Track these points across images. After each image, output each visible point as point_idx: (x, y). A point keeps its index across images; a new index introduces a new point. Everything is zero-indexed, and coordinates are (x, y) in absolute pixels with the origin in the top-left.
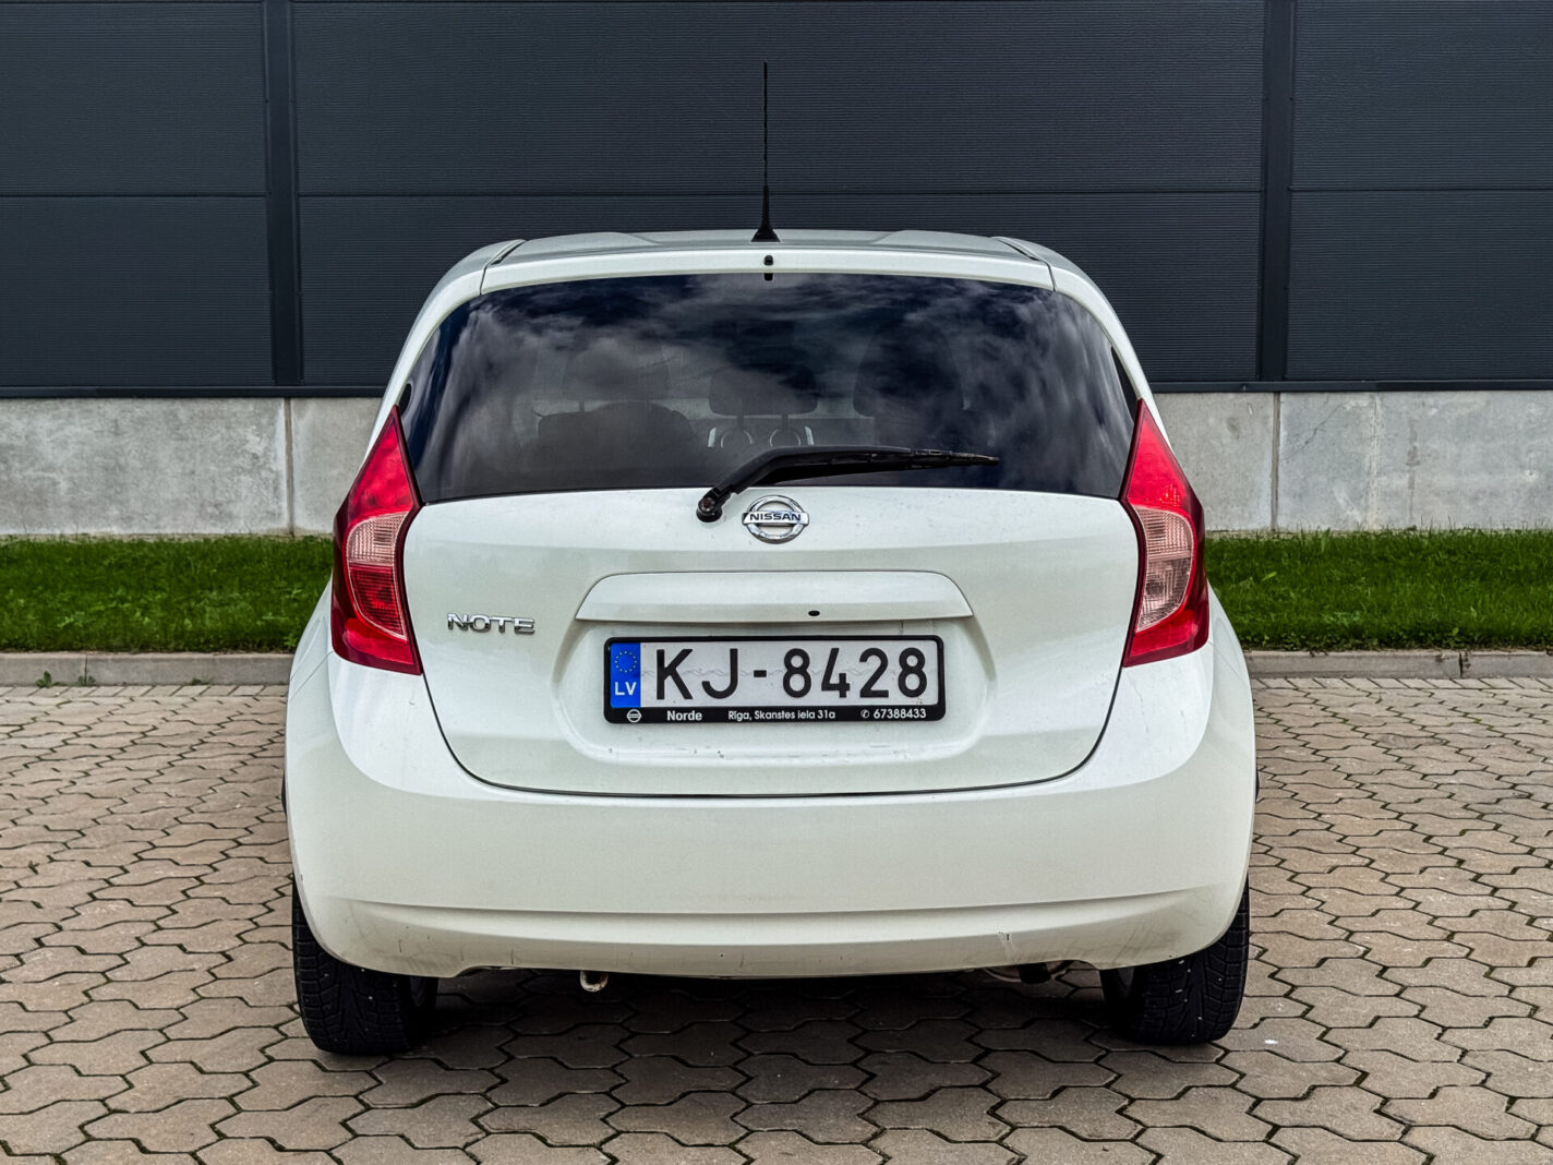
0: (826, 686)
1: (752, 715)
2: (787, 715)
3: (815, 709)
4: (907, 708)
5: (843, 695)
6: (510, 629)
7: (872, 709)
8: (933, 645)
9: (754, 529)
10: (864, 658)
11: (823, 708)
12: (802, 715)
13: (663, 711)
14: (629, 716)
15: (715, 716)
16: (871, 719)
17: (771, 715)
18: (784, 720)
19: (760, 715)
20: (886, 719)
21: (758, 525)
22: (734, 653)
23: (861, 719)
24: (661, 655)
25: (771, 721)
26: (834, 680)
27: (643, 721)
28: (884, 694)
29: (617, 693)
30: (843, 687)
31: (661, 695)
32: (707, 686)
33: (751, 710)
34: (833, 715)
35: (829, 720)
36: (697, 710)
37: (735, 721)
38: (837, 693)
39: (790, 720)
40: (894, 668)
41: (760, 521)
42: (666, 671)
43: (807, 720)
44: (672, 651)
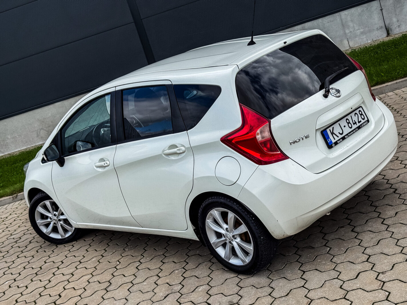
0: (354, 124)
1: (348, 135)
2: (352, 133)
3: (355, 129)
4: (365, 122)
5: (356, 124)
6: (304, 138)
7: (361, 125)
8: (361, 108)
9: (334, 95)
10: (355, 116)
11: (356, 128)
12: (354, 131)
13: (336, 142)
14: (333, 146)
15: (343, 138)
16: (362, 127)
17: (350, 134)
18: (352, 134)
19: (349, 135)
20: (364, 126)
21: (335, 95)
22: (339, 124)
23: (361, 128)
24: (330, 130)
25: (351, 135)
26: (354, 122)
27: (335, 145)
28: (361, 121)
29: (329, 142)
30: (356, 123)
31: (335, 139)
32: (339, 133)
33: (347, 135)
34: (357, 129)
35: (357, 130)
36: (341, 138)
37: (346, 138)
38: (355, 124)
39: (353, 133)
40: (359, 115)
41: (335, 94)
42: (332, 133)
43: (355, 132)
44: (331, 128)
